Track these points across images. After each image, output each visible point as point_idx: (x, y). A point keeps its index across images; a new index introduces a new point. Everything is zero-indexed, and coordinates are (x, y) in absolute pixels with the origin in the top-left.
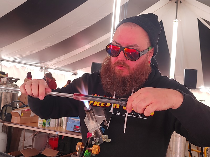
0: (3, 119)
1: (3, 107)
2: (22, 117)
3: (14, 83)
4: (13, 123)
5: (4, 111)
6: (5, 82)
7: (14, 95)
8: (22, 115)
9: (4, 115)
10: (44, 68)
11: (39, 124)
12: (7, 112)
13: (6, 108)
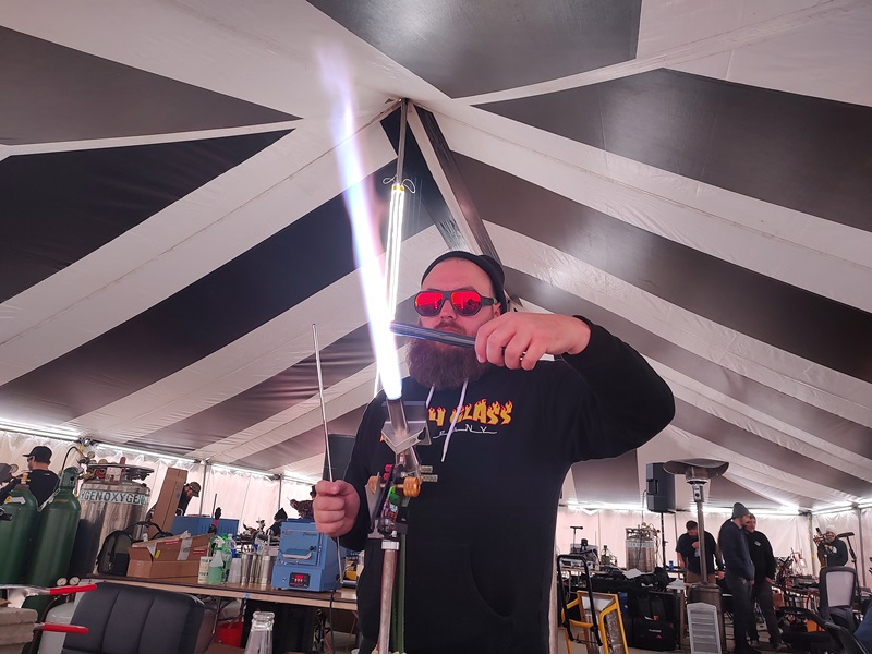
0: (105, 570)
1: (107, 539)
2: (158, 560)
3: (139, 481)
4: (132, 579)
5: (109, 550)
6: (117, 478)
7: (135, 510)
8: (157, 556)
9: (107, 557)
10: (202, 463)
11: (200, 577)
12: (116, 551)
13: (116, 539)
